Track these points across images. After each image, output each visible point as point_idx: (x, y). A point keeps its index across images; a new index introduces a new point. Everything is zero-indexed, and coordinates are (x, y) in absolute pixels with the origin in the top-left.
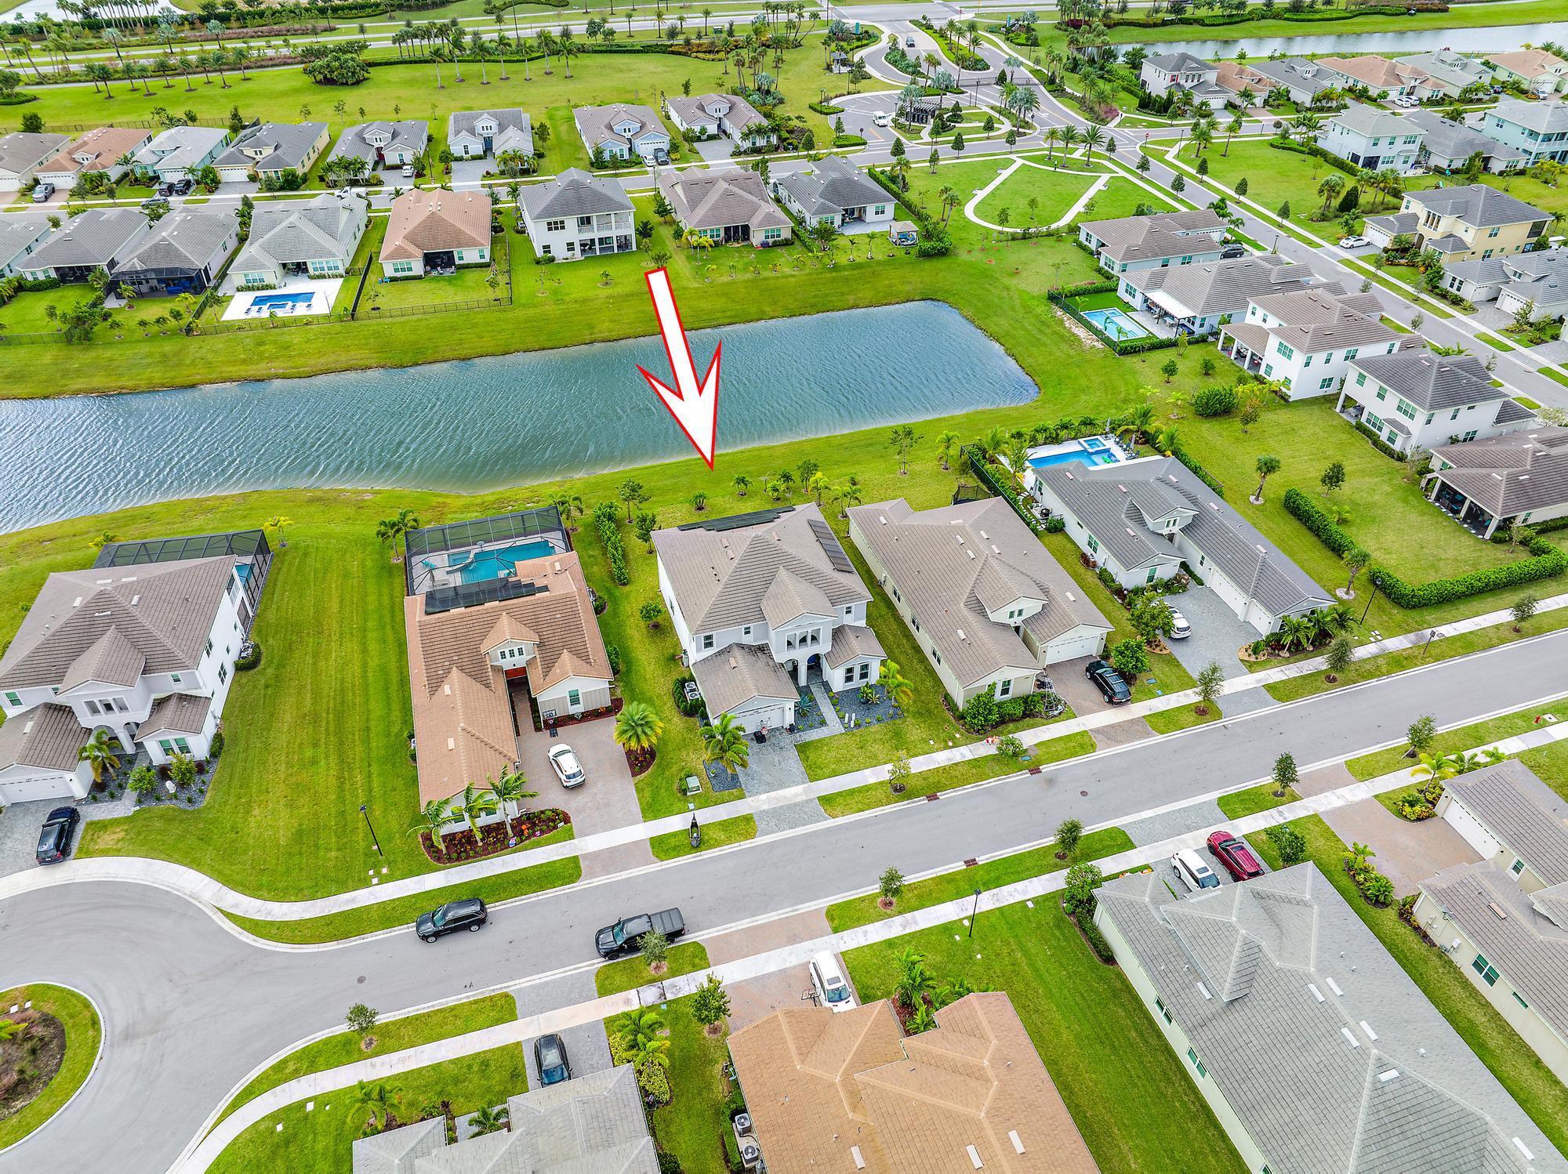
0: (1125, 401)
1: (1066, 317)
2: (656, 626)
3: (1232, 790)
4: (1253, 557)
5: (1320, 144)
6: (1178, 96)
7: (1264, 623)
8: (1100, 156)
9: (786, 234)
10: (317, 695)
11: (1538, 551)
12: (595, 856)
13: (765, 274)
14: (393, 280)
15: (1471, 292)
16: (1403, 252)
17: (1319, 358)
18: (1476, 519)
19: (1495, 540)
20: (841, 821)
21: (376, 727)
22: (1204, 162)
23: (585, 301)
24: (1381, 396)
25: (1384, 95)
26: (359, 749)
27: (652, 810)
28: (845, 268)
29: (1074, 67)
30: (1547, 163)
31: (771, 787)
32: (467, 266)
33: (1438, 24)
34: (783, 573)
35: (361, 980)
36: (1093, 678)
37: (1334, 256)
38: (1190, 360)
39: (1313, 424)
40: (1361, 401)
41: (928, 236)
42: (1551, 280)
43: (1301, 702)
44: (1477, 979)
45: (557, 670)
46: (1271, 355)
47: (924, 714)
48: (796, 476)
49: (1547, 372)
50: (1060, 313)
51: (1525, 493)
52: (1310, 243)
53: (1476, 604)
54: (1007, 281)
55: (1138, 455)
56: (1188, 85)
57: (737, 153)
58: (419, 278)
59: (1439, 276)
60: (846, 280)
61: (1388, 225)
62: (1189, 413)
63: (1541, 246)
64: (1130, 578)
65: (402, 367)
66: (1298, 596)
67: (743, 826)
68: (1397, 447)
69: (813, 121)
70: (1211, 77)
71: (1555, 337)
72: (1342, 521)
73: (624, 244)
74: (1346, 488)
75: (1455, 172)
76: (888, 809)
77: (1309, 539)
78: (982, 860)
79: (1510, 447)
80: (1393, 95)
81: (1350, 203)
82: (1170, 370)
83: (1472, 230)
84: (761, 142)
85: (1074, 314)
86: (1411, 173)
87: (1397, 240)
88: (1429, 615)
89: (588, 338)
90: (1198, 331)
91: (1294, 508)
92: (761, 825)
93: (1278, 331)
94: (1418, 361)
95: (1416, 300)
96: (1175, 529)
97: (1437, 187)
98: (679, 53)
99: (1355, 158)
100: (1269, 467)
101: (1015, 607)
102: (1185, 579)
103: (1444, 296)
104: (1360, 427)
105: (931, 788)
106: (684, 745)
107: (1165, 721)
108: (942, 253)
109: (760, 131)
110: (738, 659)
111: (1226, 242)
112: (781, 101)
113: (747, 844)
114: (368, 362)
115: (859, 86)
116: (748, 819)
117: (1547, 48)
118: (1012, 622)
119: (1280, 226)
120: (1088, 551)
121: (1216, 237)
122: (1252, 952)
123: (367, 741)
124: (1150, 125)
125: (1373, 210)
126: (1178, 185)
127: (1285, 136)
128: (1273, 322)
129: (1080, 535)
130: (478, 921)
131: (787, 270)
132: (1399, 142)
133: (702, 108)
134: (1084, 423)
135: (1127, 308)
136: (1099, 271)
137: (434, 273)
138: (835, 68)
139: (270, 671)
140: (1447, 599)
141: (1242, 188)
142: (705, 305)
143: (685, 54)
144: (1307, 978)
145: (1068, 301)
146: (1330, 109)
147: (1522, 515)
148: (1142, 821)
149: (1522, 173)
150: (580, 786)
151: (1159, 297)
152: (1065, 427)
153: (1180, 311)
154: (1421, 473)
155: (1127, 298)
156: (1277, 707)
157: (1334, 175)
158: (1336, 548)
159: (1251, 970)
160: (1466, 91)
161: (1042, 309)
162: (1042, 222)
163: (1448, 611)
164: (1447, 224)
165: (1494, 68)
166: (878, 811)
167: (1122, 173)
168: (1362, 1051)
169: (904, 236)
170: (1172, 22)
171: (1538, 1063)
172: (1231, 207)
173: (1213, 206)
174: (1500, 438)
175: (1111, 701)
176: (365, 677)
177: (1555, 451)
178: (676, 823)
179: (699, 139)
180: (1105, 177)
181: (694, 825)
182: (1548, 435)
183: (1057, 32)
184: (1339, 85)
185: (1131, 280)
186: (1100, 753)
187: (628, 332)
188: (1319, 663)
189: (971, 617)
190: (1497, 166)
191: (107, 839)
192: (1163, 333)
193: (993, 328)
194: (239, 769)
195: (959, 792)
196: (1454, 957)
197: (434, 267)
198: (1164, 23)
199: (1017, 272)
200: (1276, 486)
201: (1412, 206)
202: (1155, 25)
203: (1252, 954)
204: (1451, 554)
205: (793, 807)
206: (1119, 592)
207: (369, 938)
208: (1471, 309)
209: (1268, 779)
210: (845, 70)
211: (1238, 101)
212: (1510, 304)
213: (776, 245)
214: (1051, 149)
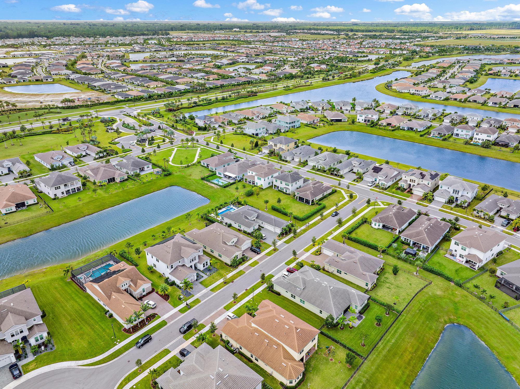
0: (230, 197)
1: (208, 183)
2: (152, 272)
3: (286, 261)
4: (272, 219)
5: (244, 132)
6: (207, 126)
7: (279, 231)
8: (195, 144)
9: (126, 177)
10: (70, 316)
11: (320, 204)
12: (168, 318)
13: (126, 188)
14: (6, 214)
15: (288, 159)
16: (272, 153)
17: (266, 178)
18: (307, 202)
19: (312, 205)
20: (217, 292)
21: (93, 316)
22: (221, 141)
23: (76, 206)
24: (281, 183)
25: (253, 118)
26: (92, 321)
27: (175, 306)
28: (146, 183)
29: (177, 122)
30: (292, 129)
31: (199, 292)
32: (30, 205)
33: (256, 99)
34: (183, 247)
35: (129, 361)
36: (252, 251)
37: (258, 157)
38: (240, 185)
39: (270, 192)
40: (277, 185)
41: (164, 170)
42: (302, 153)
43: (291, 243)
44: (338, 274)
45: (138, 284)
46: (256, 180)
47: (223, 268)
48: (166, 231)
49: (308, 171)
50: (206, 182)
51: (314, 195)
52: (252, 155)
53: (313, 217)
54: (189, 177)
55: (239, 207)
56: (208, 123)
57: (95, 159)
58: (15, 212)
59: (281, 157)
60: (148, 186)
61: (267, 148)
62: (245, 196)
63: (298, 147)
64: (250, 230)
65: (27, 236)
66: (283, 223)
67: (197, 301)
68: (288, 192)
69: (113, 147)
70: (213, 120)
71: (307, 164)
72: (284, 209)
73: (79, 189)
74: (282, 202)
75: (275, 133)
76: (225, 287)
77: (279, 214)
79: (308, 186)
80: (255, 118)
81: (257, 145)
82: (237, 188)
83: (284, 146)
84: (101, 155)
85: (209, 181)
86: (266, 135)
87: (270, 151)
88: (307, 221)
89: (83, 216)
90: (238, 179)
91: (274, 209)
92: (201, 299)
93: (256, 175)
94: (286, 175)
95: (278, 163)
96: (255, 218)
97: (273, 138)
98: (56, 133)
99: (253, 134)
100: (267, 202)
101: (232, 241)
102: (260, 228)
103: (283, 161)
104: (279, 191)
105: (232, 280)
106: (174, 291)
107: (269, 254)
108: (170, 174)
109: (101, 152)
110: (180, 268)
111: (234, 158)
112: (99, 143)
113: (200, 304)
114: (14, 238)
115: (120, 135)
116: (197, 299)
117: (281, 102)
118: (232, 244)
119: (244, 153)
120: (239, 228)
121: (232, 158)
122: (303, 279)
123: (93, 319)
124: (203, 134)
125: (262, 145)
126: (218, 148)
127: (236, 131)
128: (254, 174)
129: (236, 226)
130: (150, 339)
131: (131, 187)
132: (261, 129)
133: (78, 148)
134: (225, 204)
135: (220, 178)
136: (210, 171)
137: (20, 209)
138: (110, 131)
139: (51, 315)
140: (309, 217)
141: (232, 146)
142: (113, 200)
143: (58, 133)
144: (314, 279)
145: (207, 179)
146: (242, 123)
147: (315, 199)
148: (274, 272)
149: (288, 131)
150: (155, 307)
151: (227, 173)
152: (221, 205)
153: (233, 176)
154: (294, 196)
155: (219, 175)
156: (288, 245)
157: (252, 139)
158: (285, 214)
159: (305, 282)
160: (269, 115)
161: (201, 182)
162: (189, 163)
163: (309, 220)
164: (279, 145)
165: (273, 108)
166: (223, 288)
167: (203, 147)
168: (326, 286)
169: (158, 172)
170: (194, 106)
171: (352, 283)
172: (232, 151)
173: (229, 151)
174: (305, 186)
175: (258, 254)
176: (81, 306)
177: (316, 185)
178: (183, 305)
179: (80, 157)
180: (199, 149)
181: (187, 304)
182: (313, 183)
183: (166, 113)
184: (242, 117)
185: (219, 171)
186: (260, 263)
187: (94, 211)
188: (292, 235)
189: (225, 245)
190: (282, 131)
191: (31, 367)
192: (232, 181)
193: (191, 189)
194: (60, 337)
195: (237, 279)
196: (334, 273)
197: (19, 208)
198: (193, 107)
199: (190, 175)
200: (269, 205)
201: (270, 143)
202: (191, 108)
203: (304, 280)
204: (305, 209)
205: (205, 294)
206: (249, 234)
207: (124, 354)
208: (290, 162)
209: (292, 257)
210: (112, 131)
211: (221, 125)
212: (297, 160)
213: (124, 181)
214: (183, 144)
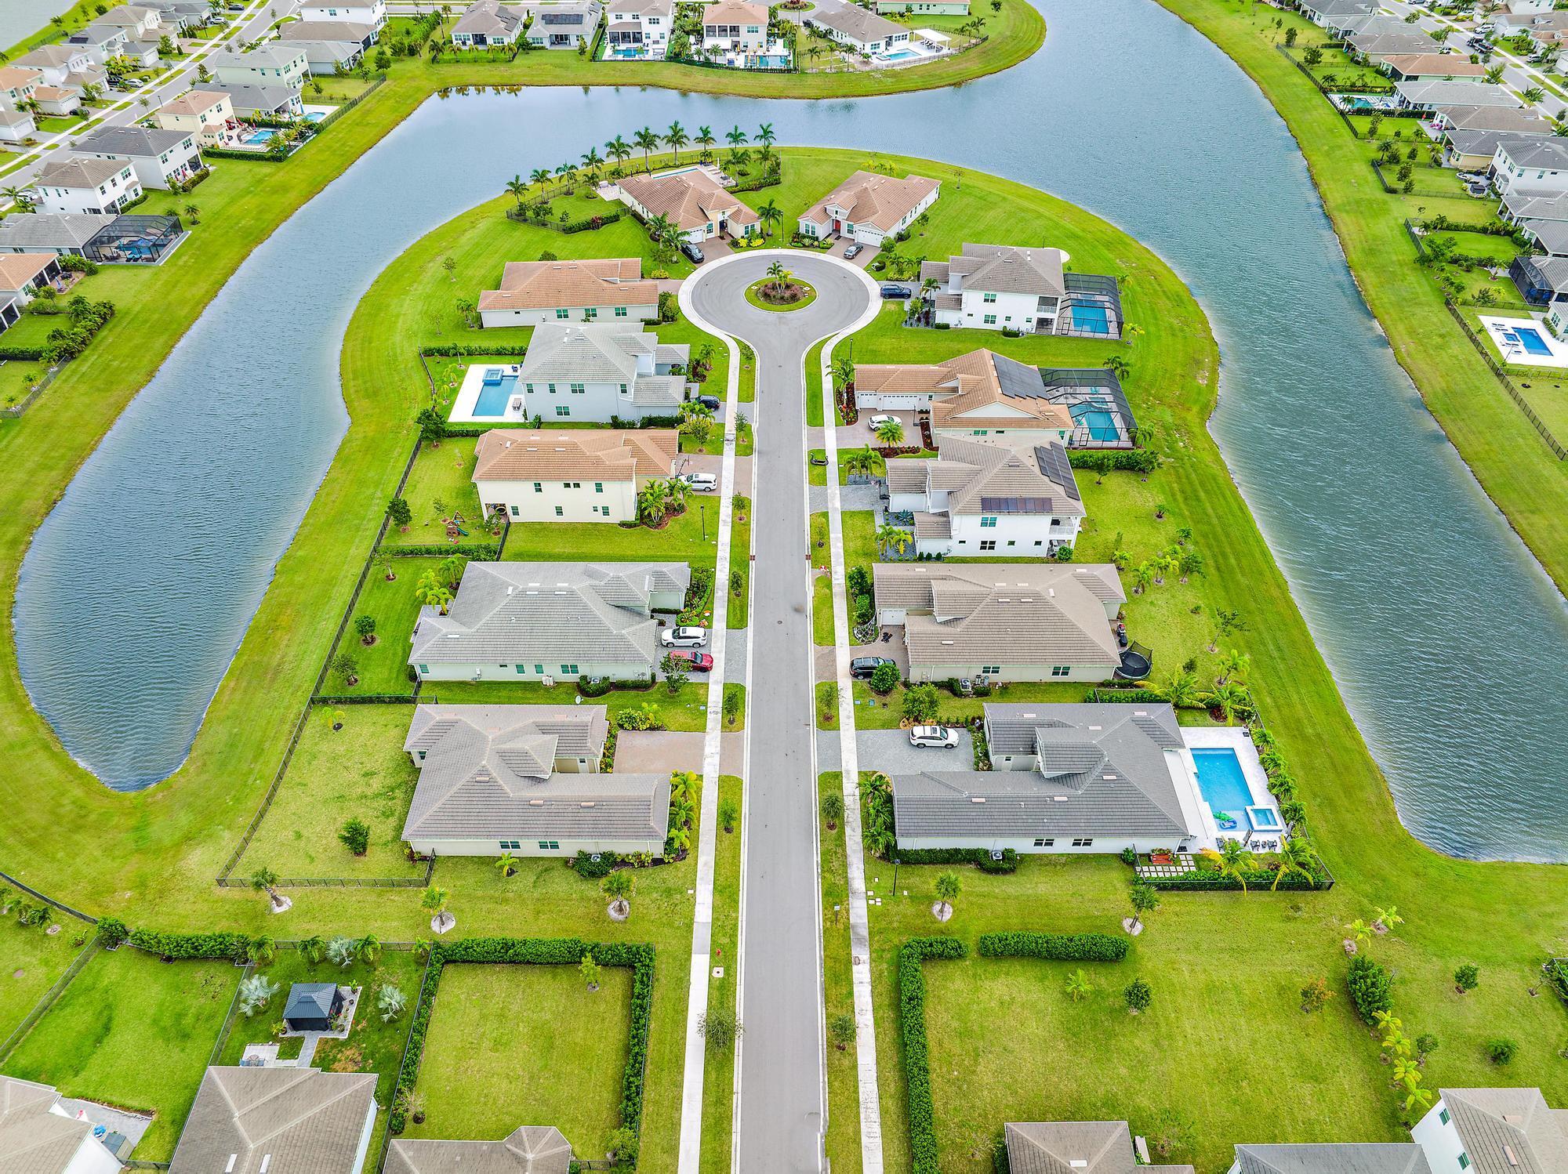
20: (807, 517)
67: (819, 481)
78: (752, 563)
92: (817, 488)
105: (817, 558)
113: (805, 477)
116: (824, 485)
148: (745, 641)
156: (815, 770)
175: (858, 668)
186: (811, 647)
